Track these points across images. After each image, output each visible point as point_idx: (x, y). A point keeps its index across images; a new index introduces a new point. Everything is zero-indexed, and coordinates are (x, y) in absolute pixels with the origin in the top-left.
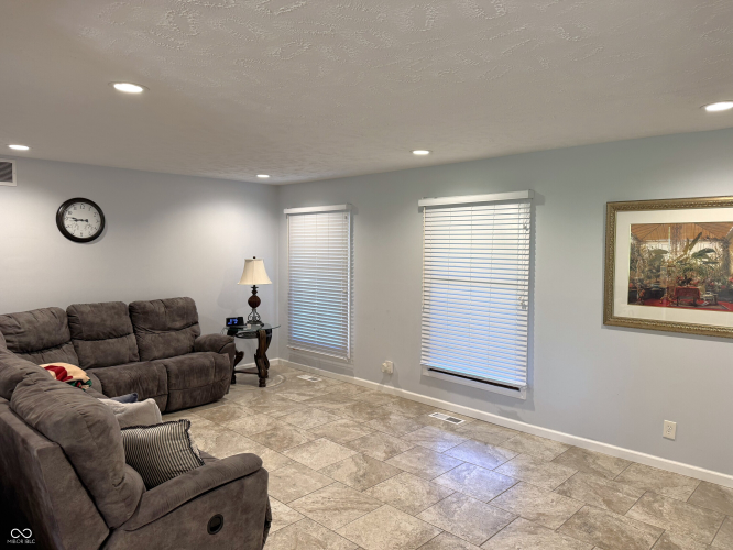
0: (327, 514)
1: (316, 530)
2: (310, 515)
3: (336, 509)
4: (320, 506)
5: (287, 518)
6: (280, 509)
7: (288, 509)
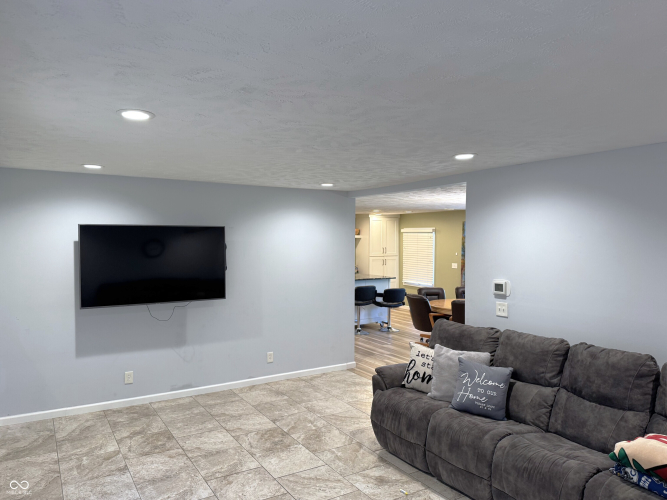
0: (327, 476)
1: (339, 466)
2: (340, 477)
3: (317, 479)
4: (330, 484)
5: (359, 478)
6: (364, 486)
7: (357, 485)
